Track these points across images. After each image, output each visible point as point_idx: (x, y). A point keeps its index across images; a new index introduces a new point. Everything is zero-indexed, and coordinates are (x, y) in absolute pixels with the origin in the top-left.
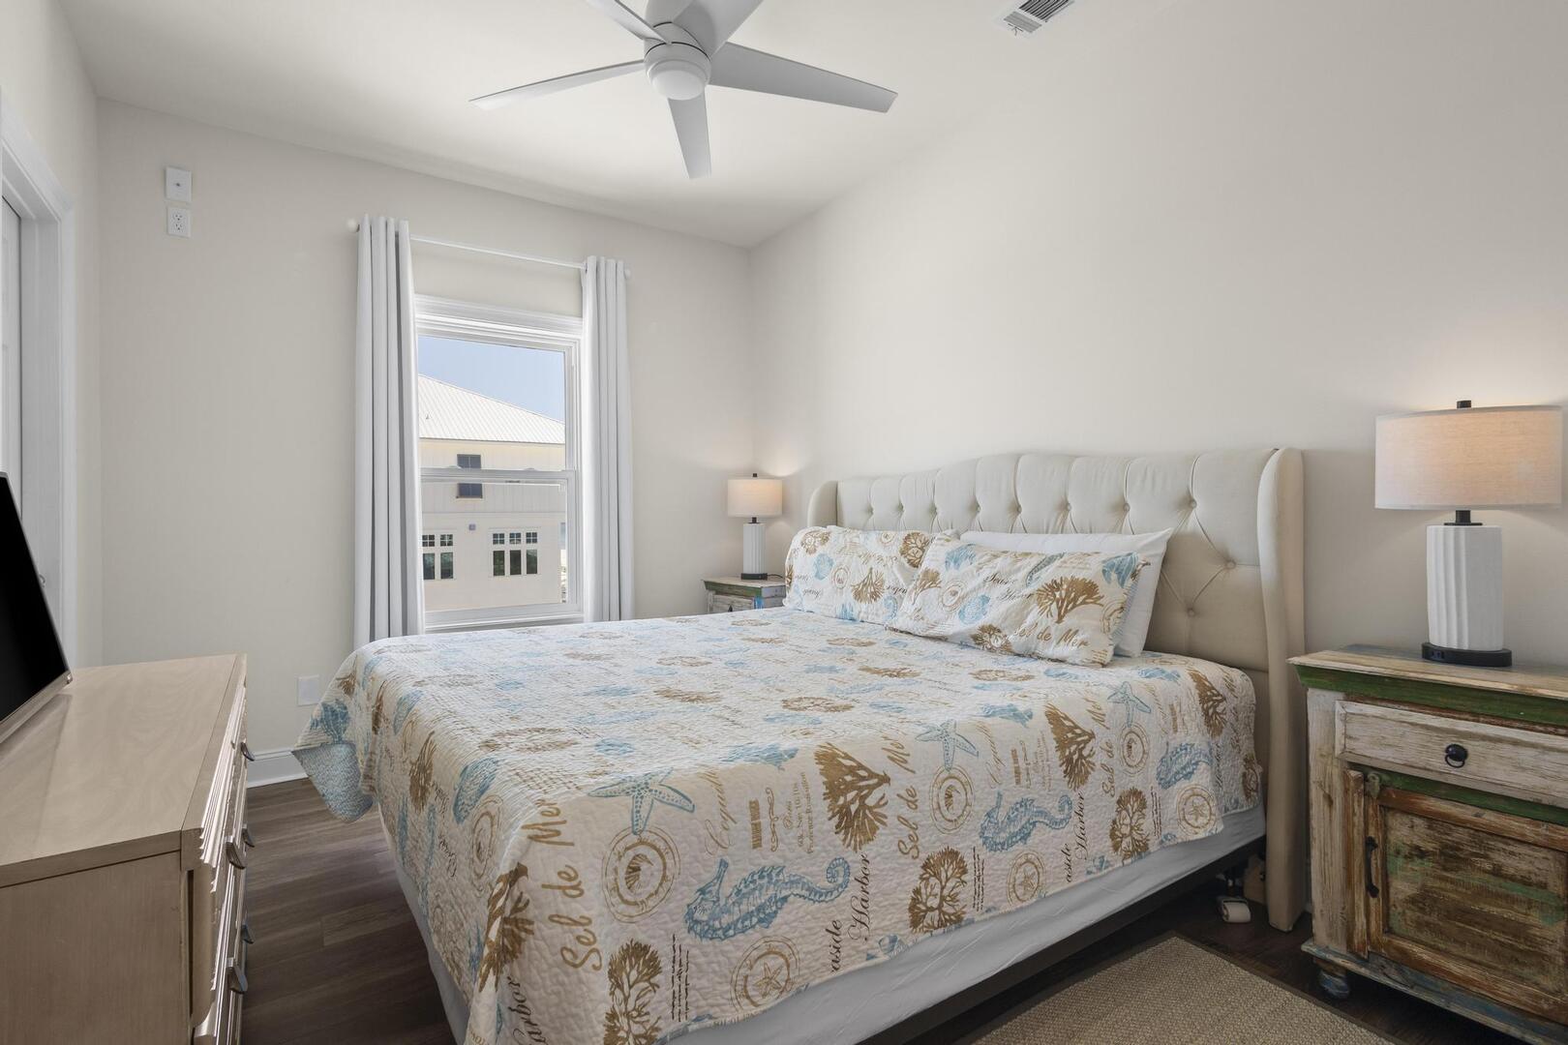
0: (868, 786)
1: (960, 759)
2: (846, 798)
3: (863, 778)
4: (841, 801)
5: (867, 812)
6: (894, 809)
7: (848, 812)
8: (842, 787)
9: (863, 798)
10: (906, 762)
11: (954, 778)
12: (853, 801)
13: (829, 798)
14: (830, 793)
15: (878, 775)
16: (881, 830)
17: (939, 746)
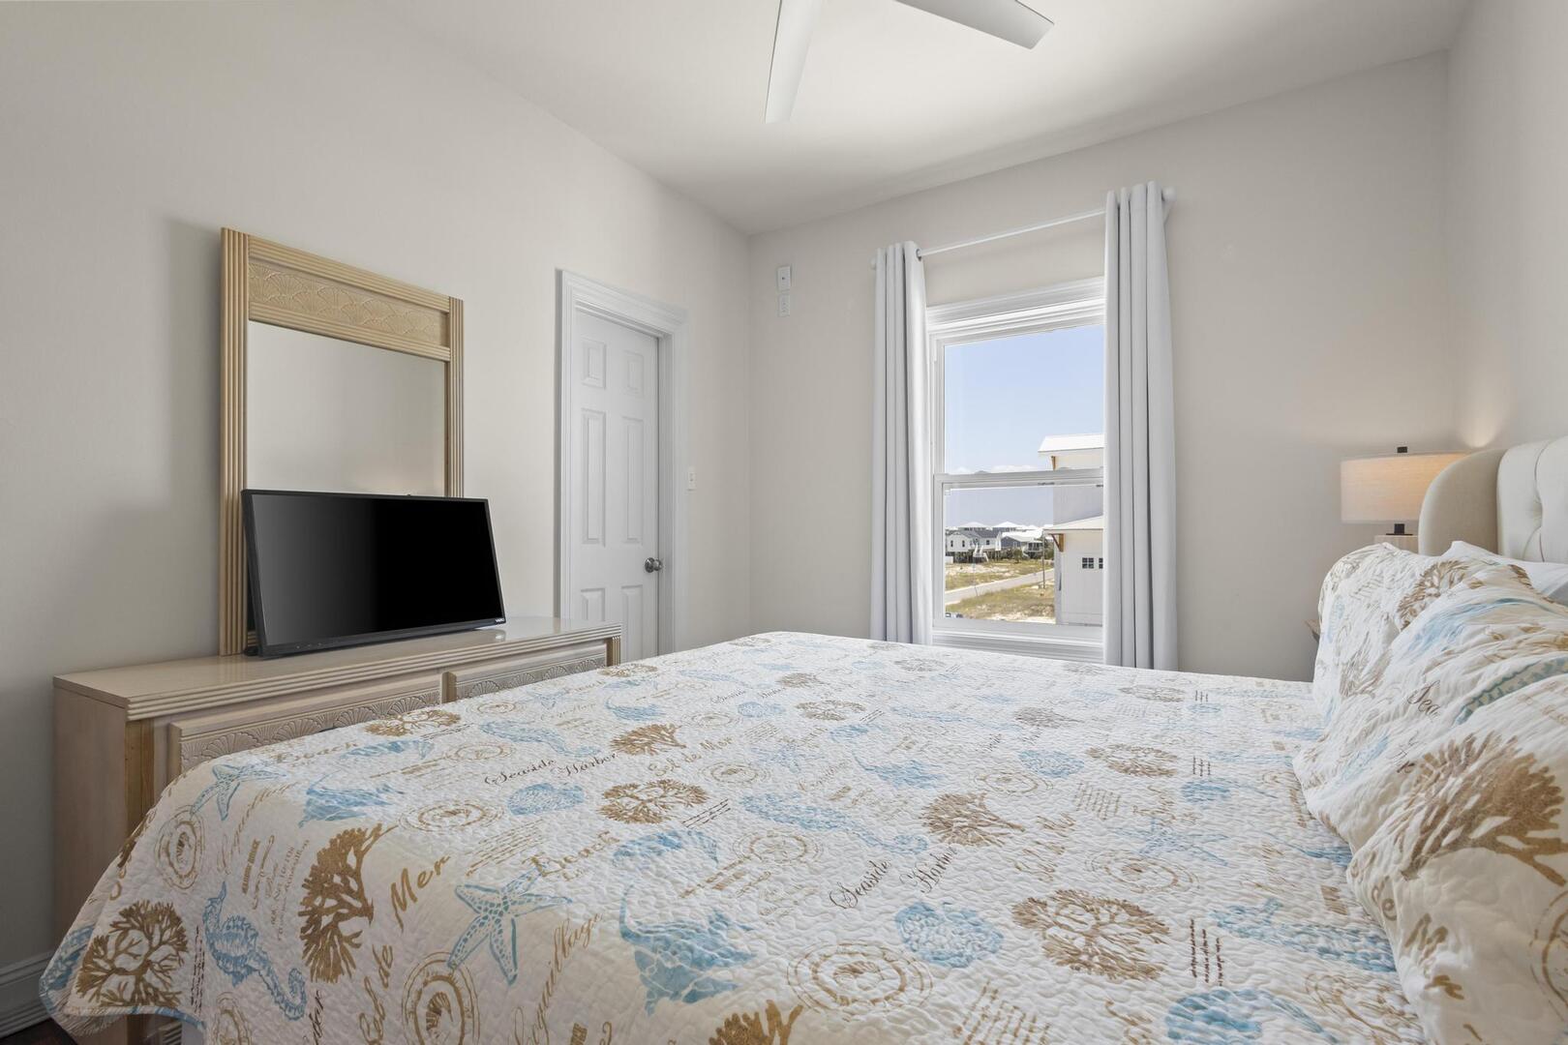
0: (350, 906)
1: (478, 963)
2: (323, 902)
3: (350, 892)
4: (318, 902)
5: (336, 938)
6: (364, 964)
7: (318, 922)
8: (326, 885)
9: (340, 917)
10: (404, 906)
11: (452, 984)
12: (328, 911)
13: (308, 888)
14: (312, 882)
15: (365, 900)
16: (343, 978)
17: (469, 917)
